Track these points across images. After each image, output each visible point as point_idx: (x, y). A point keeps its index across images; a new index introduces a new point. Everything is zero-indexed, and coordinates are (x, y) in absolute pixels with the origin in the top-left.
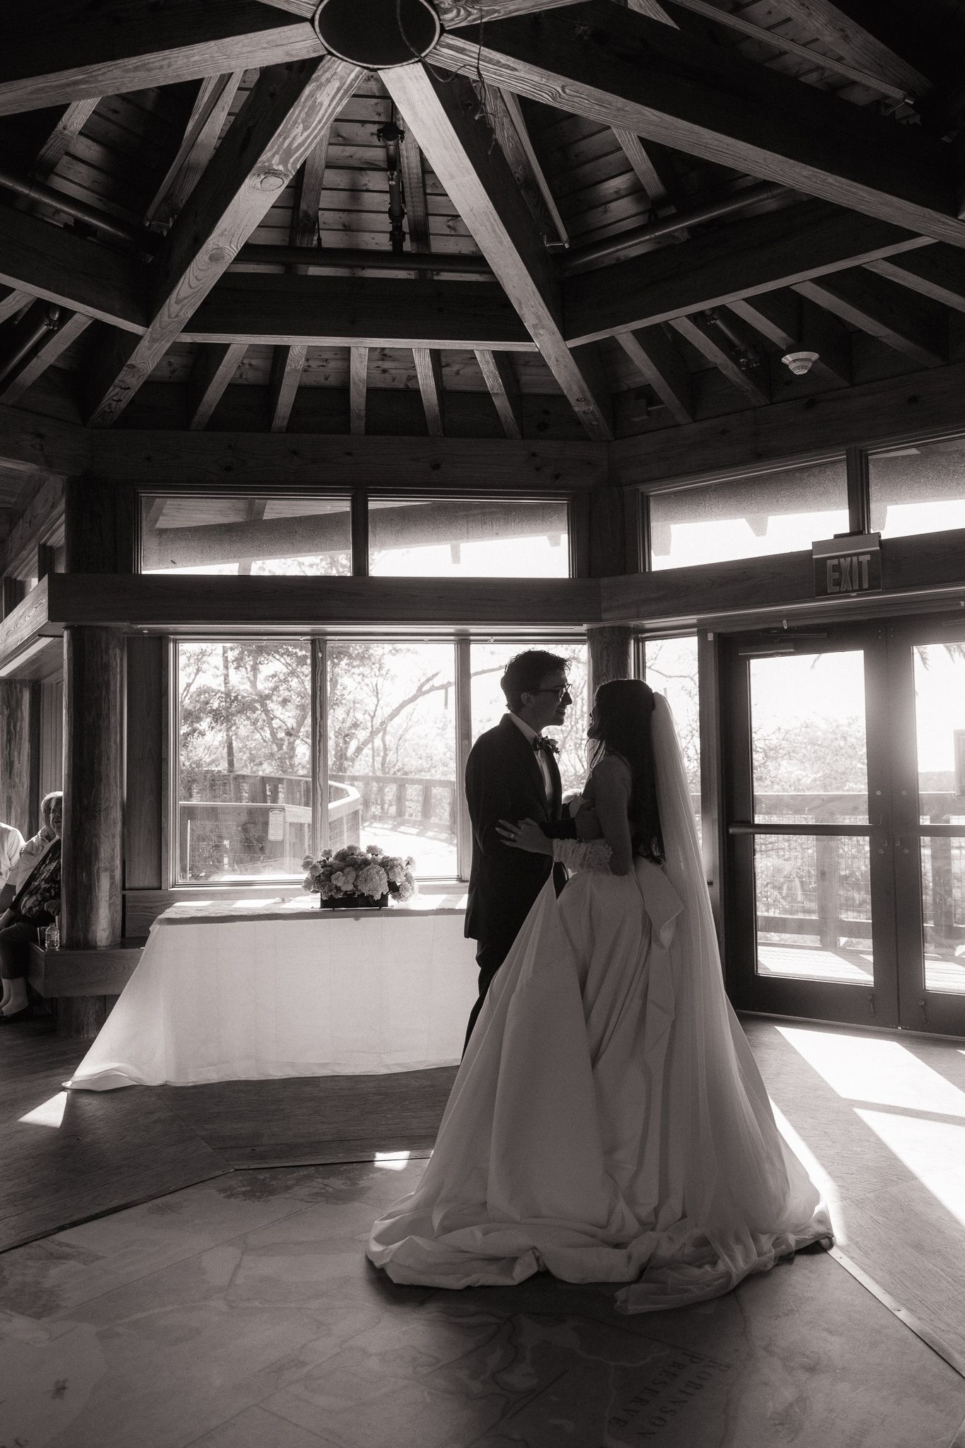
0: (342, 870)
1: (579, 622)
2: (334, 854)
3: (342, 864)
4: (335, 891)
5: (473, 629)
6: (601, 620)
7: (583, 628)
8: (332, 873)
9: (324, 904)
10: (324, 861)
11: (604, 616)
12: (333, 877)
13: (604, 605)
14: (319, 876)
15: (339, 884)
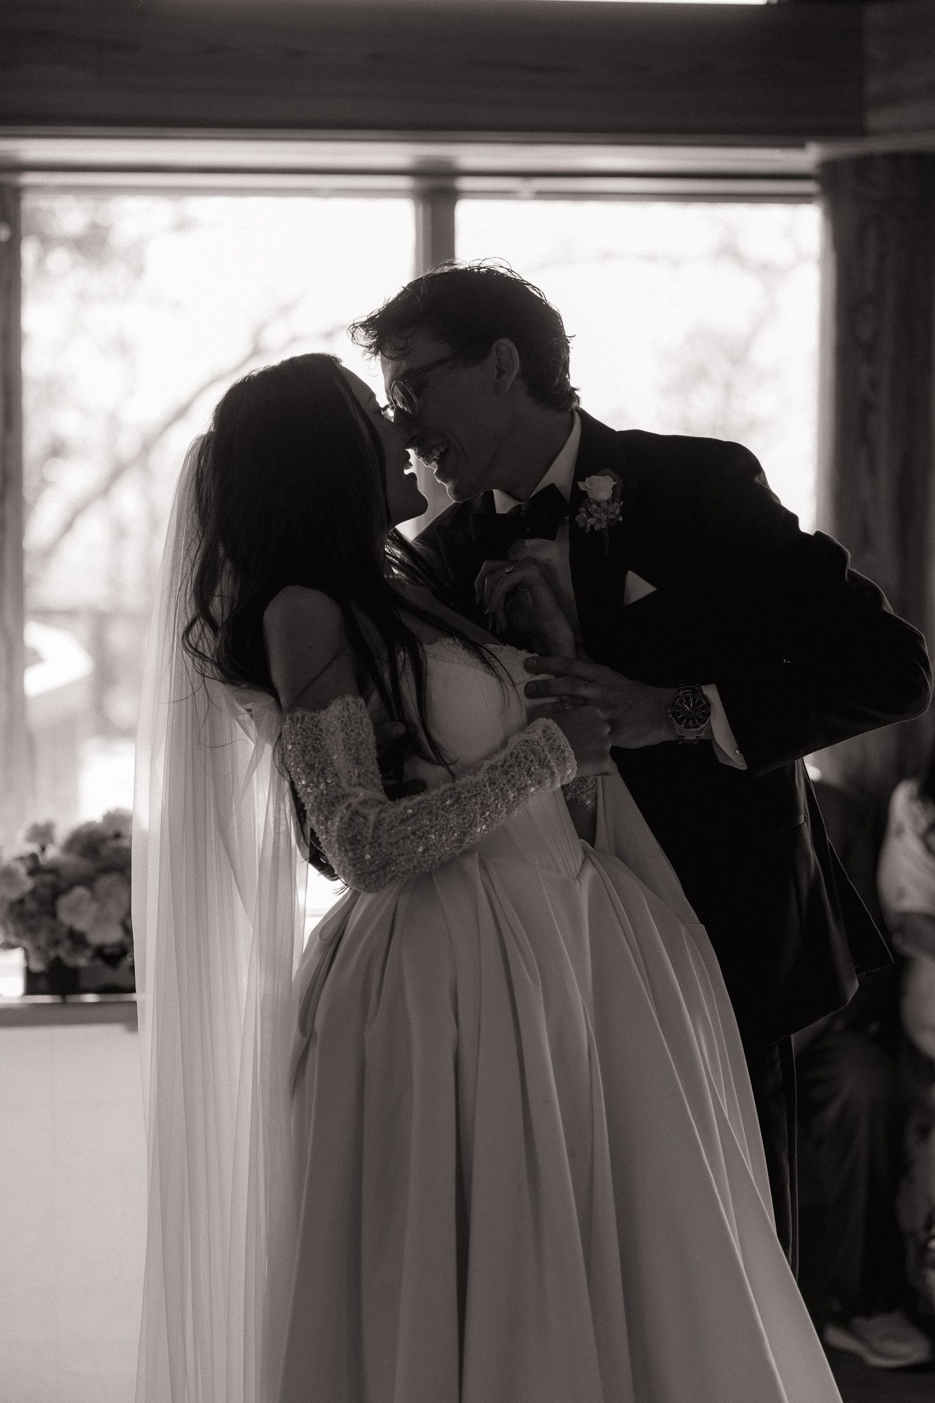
0: (87, 881)
1: (792, 137)
2: (62, 833)
3: (85, 866)
4: (67, 944)
5: (470, 155)
6: (859, 131)
7: (808, 157)
8: (58, 891)
9: (33, 983)
10: (34, 857)
11: (875, 120)
12: (63, 903)
13: (873, 86)
14: (21, 901)
15: (81, 925)
